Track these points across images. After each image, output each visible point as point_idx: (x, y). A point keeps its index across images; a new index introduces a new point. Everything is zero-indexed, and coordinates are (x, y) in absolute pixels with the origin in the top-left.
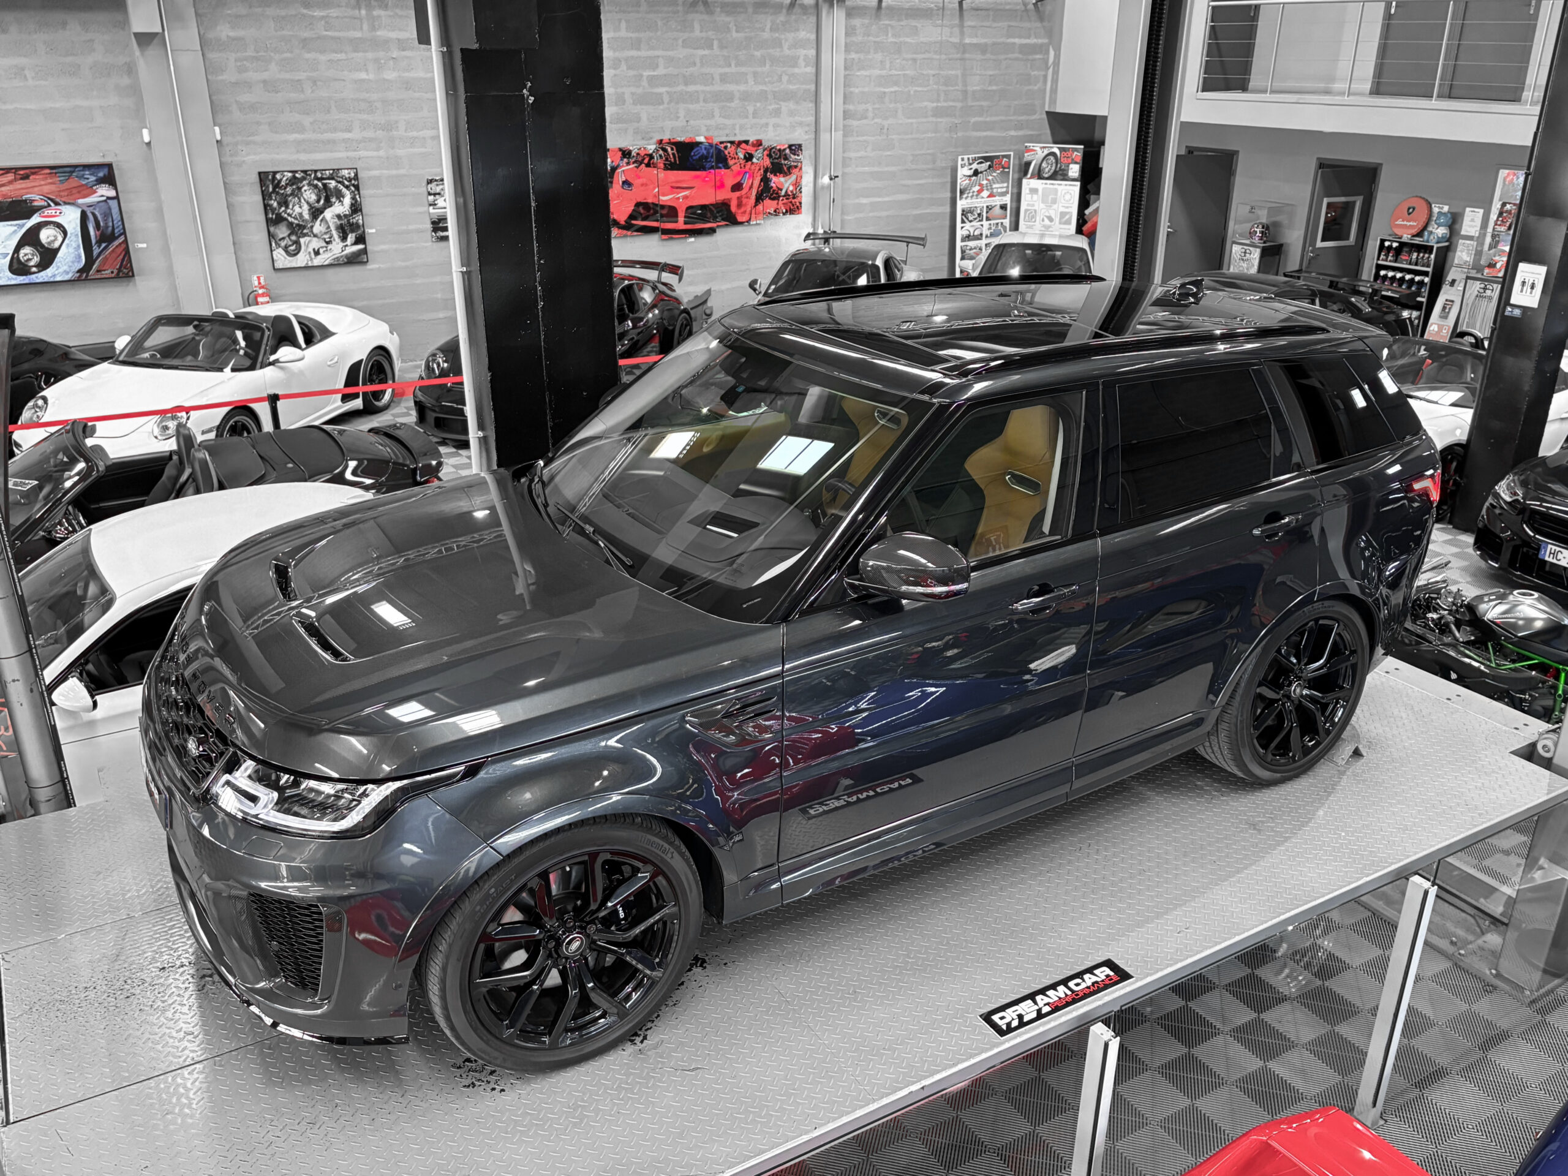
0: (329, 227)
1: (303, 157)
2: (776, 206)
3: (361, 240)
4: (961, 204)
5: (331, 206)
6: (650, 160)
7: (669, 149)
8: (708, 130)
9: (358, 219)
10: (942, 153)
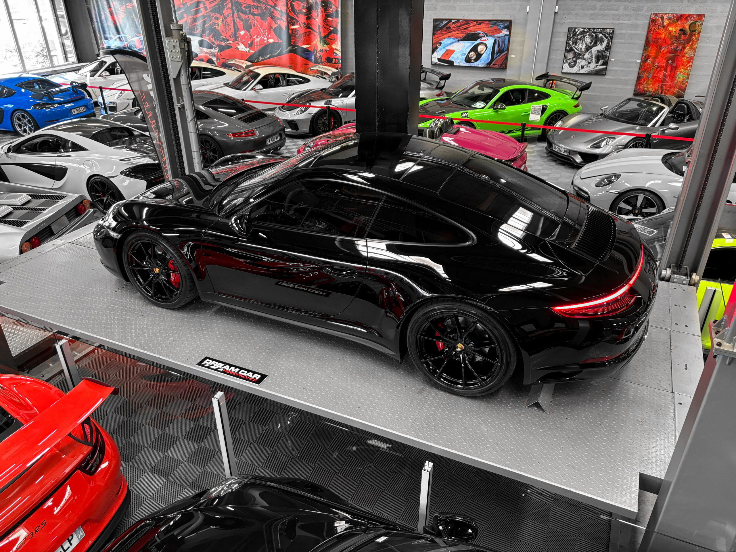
0: (592, 56)
9: (607, 53)
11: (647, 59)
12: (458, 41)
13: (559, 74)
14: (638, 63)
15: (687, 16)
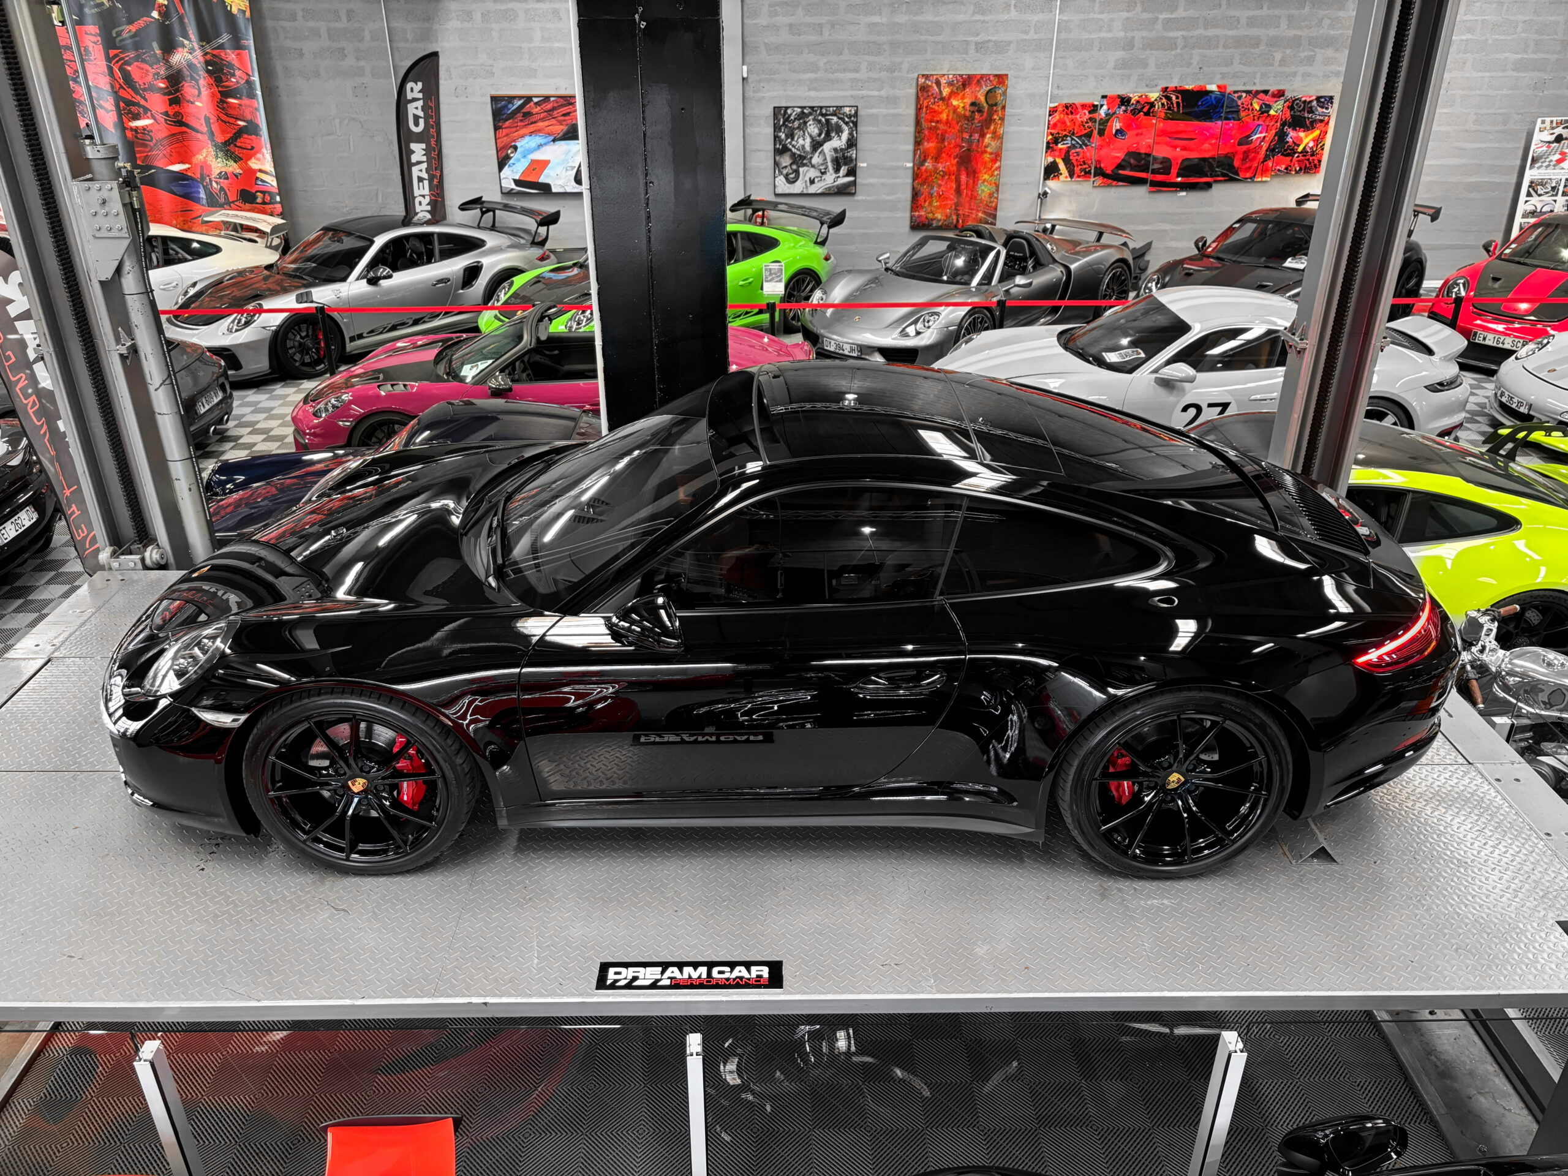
0: (825, 159)
1: (813, 94)
2: (1288, 162)
3: (852, 172)
4: (1530, 175)
5: (830, 140)
6: (1150, 109)
7: (1174, 98)
8: (1223, 78)
9: (853, 153)
10: (1518, 114)
11: (925, 160)
12: (554, 141)
13: (771, 198)
14: (908, 168)
15: (979, 77)
